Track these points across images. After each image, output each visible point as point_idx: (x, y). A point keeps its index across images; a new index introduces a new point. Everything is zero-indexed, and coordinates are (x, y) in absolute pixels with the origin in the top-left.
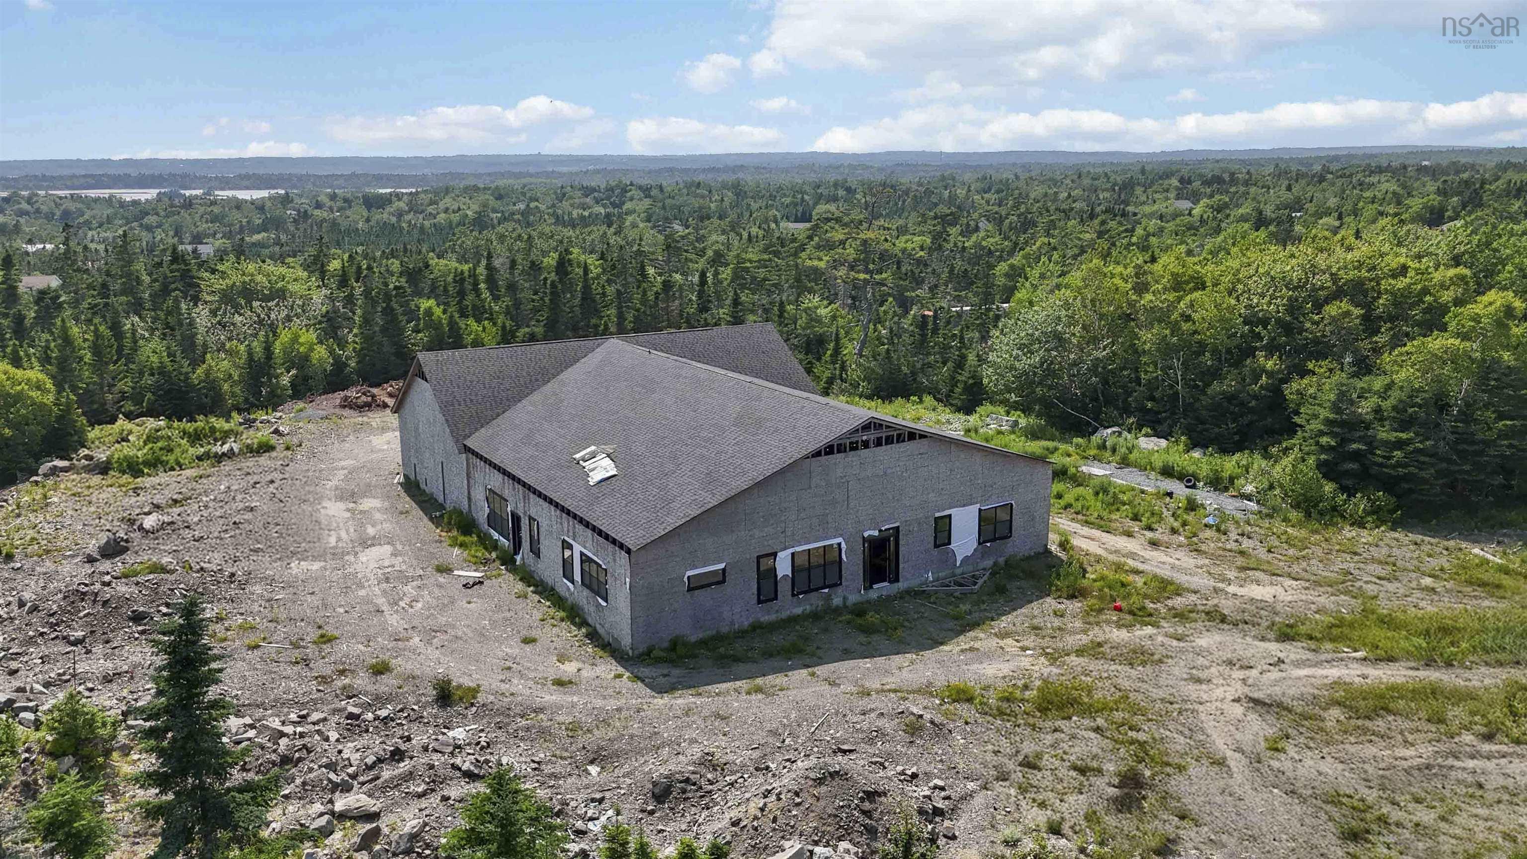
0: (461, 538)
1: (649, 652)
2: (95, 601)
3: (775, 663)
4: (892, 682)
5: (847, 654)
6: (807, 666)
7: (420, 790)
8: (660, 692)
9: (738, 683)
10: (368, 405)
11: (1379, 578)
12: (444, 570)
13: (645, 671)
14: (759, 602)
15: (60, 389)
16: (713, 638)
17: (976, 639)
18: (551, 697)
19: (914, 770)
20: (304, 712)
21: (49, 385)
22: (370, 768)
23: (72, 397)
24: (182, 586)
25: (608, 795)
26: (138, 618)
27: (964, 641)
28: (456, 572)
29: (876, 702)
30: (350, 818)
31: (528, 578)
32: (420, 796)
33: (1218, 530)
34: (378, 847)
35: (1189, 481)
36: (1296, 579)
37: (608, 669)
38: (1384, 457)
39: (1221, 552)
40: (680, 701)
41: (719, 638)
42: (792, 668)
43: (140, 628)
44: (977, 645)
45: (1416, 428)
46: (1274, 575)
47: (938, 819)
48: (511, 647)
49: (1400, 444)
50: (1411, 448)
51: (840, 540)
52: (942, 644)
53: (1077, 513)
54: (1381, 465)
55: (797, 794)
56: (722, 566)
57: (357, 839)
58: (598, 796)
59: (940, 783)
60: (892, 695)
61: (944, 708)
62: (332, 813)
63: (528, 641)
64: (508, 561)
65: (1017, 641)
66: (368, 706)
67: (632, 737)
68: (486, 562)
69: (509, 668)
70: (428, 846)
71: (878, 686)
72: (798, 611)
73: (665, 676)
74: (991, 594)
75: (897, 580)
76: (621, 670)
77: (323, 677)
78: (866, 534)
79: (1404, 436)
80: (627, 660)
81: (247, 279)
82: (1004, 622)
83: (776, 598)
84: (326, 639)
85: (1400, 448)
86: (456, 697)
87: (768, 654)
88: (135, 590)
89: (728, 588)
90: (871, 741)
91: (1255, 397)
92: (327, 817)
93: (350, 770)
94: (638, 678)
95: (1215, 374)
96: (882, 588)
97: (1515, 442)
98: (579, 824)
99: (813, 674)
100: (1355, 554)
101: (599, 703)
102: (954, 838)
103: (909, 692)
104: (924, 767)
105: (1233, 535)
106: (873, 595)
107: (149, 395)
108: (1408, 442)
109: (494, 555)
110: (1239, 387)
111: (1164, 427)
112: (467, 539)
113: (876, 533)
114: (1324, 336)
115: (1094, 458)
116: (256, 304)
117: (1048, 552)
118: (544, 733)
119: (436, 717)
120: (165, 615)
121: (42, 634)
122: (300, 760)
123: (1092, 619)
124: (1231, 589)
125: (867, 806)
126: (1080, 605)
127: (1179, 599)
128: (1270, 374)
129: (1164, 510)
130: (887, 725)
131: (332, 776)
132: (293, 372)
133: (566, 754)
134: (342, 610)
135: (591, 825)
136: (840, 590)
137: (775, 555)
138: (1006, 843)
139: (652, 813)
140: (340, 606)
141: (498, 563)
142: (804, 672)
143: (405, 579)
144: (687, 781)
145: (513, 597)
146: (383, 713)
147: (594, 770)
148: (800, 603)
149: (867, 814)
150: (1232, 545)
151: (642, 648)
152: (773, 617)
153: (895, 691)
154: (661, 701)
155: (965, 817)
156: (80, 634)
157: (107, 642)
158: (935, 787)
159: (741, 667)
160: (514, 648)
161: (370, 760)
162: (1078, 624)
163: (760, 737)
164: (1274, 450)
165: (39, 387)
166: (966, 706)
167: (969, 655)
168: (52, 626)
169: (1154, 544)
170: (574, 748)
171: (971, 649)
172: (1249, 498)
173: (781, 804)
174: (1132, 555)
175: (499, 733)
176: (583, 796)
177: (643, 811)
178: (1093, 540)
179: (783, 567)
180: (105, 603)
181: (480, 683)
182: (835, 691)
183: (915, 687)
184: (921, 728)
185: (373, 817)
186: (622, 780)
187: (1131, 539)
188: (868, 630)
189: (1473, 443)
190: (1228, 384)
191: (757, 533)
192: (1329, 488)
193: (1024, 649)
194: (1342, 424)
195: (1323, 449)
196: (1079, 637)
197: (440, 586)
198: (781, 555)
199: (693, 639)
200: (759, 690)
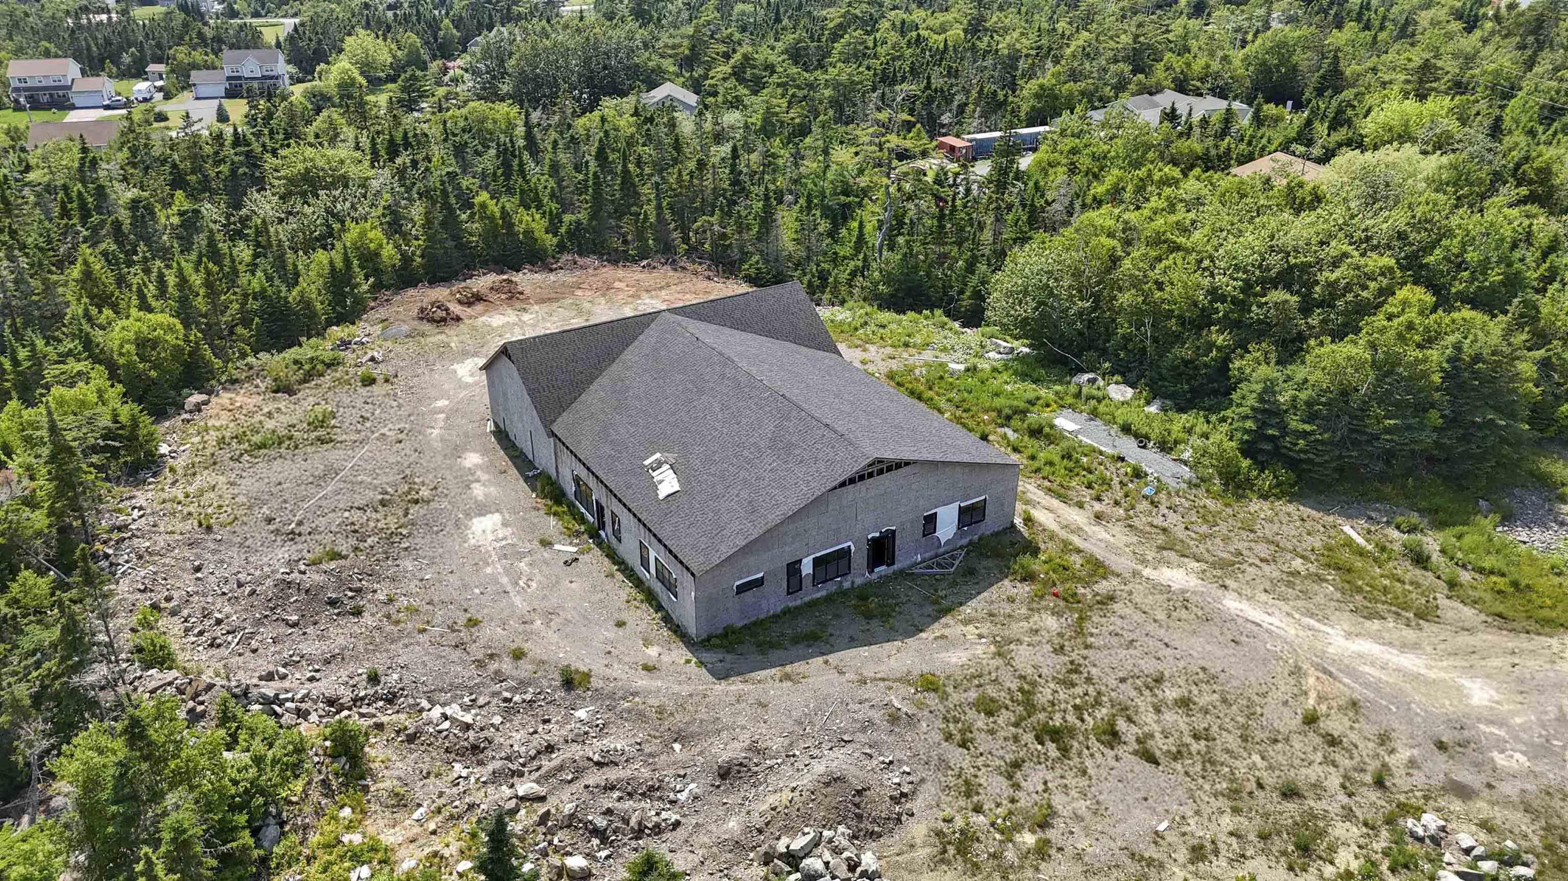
0: (554, 508)
1: (708, 639)
2: (299, 589)
3: (801, 649)
4: (883, 670)
5: (853, 642)
6: (823, 654)
7: (569, 778)
8: (719, 679)
9: (774, 671)
10: (444, 320)
11: (1262, 560)
12: (546, 543)
13: (707, 656)
14: (789, 593)
15: (186, 325)
16: (755, 624)
17: (947, 626)
18: (642, 682)
19: (891, 758)
20: (473, 697)
21: (179, 326)
22: (533, 758)
23: (199, 335)
24: (356, 570)
25: (689, 771)
26: (332, 603)
27: (937, 629)
28: (557, 547)
29: (872, 692)
30: (529, 800)
31: (612, 555)
32: (570, 782)
33: (1152, 503)
34: (550, 824)
35: (1141, 442)
36: (1198, 561)
37: (680, 654)
38: (1291, 443)
39: (1148, 529)
40: (733, 688)
41: (758, 623)
42: (812, 657)
43: (336, 611)
44: (946, 632)
45: (1317, 422)
46: (1183, 556)
47: (903, 800)
48: (607, 630)
49: (1305, 434)
50: (1312, 438)
51: (850, 543)
52: (921, 631)
53: (1044, 478)
54: (1290, 449)
55: (813, 793)
56: (761, 575)
57: (536, 818)
58: (682, 773)
59: (908, 769)
60: (882, 684)
61: (917, 697)
62: (517, 797)
63: (620, 624)
64: (594, 535)
65: (977, 628)
66: (514, 690)
67: (701, 721)
68: (578, 534)
69: (609, 653)
70: (580, 821)
71: (873, 675)
72: (818, 595)
73: (721, 661)
74: (964, 575)
75: (893, 563)
76: (689, 656)
77: (478, 661)
78: (870, 537)
79: (1308, 427)
80: (693, 645)
81: (309, 165)
82: (967, 610)
83: (801, 589)
84: (472, 623)
85: (1304, 439)
86: (576, 683)
87: (796, 640)
88: (323, 577)
89: (766, 587)
90: (864, 730)
91: (1206, 365)
92: (514, 800)
93: (521, 760)
94: (701, 663)
95: (1178, 338)
96: (882, 569)
97: (1395, 438)
98: (672, 796)
99: (826, 662)
100: (1252, 531)
101: (676, 688)
102: (912, 815)
103: (895, 681)
104: (900, 755)
105: (1163, 509)
106: (874, 576)
107: (257, 320)
108: (1311, 433)
109: (583, 528)
110: (1194, 355)
111: (1132, 376)
112: (560, 509)
113: (878, 535)
114: (1267, 317)
115: (1070, 406)
116: (321, 192)
117: (1013, 526)
118: (641, 716)
119: (564, 699)
120: (351, 598)
121: (266, 616)
122: (485, 748)
123: (1035, 605)
124: (1147, 572)
125: (857, 800)
126: (1027, 589)
127: (1104, 582)
128: (1219, 349)
129: (1114, 476)
130: (876, 715)
131: (510, 765)
132: (372, 280)
133: (658, 734)
134: (477, 591)
135: (679, 795)
136: (849, 577)
137: (800, 561)
138: (944, 820)
139: (718, 787)
140: (476, 587)
141: (586, 536)
142: (820, 660)
143: (521, 556)
144: (741, 764)
145: (603, 575)
146: (528, 697)
147: (677, 747)
148: (818, 591)
149: (857, 806)
150: (1158, 521)
151: (704, 636)
152: (799, 602)
153: (883, 680)
154: (720, 687)
155: (921, 797)
156: (295, 618)
157: (315, 624)
158: (904, 772)
159: (774, 655)
160: (611, 633)
161: (532, 753)
162: (1024, 611)
163: (790, 725)
164: (1213, 418)
165: (170, 329)
166: (932, 695)
167: (942, 642)
168: (272, 609)
169: (1098, 517)
170: (662, 729)
171: (943, 637)
172: (1185, 463)
173: (803, 799)
174: (1078, 531)
175: (610, 714)
176: (671, 772)
177: (713, 785)
178: (1051, 511)
179: (807, 567)
180: (307, 591)
181: (592, 667)
182: (843, 679)
183: (898, 675)
184: (898, 718)
185: (542, 799)
186: (697, 758)
187: (1081, 511)
188: (869, 616)
189: (1365, 433)
190: (1185, 352)
191: (787, 549)
192: (1245, 463)
193: (980, 636)
194: (1264, 411)
195: (1246, 431)
196: (1021, 624)
197: (546, 562)
198: (805, 561)
199: (740, 625)
200: (787, 677)
